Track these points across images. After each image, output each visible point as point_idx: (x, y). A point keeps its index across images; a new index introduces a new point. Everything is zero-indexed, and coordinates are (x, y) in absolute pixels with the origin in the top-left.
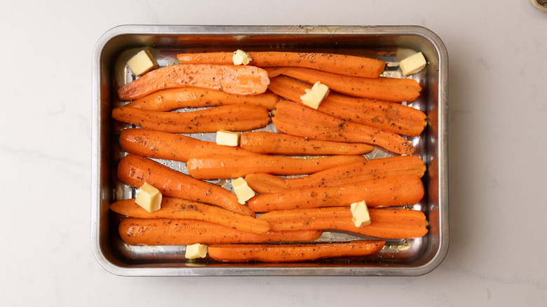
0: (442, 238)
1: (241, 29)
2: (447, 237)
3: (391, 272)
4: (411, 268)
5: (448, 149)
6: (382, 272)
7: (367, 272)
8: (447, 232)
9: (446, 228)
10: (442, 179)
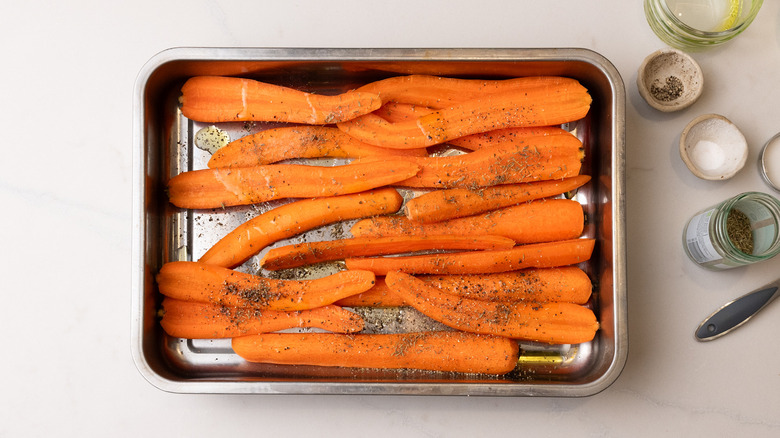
0: (618, 344)
1: (337, 53)
2: (625, 343)
3: (547, 392)
4: (574, 386)
5: (625, 220)
6: (534, 391)
7: (512, 390)
8: (626, 337)
9: (623, 331)
10: (617, 261)
